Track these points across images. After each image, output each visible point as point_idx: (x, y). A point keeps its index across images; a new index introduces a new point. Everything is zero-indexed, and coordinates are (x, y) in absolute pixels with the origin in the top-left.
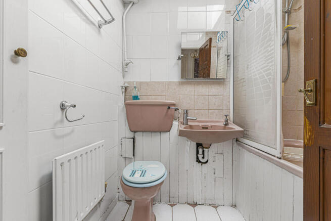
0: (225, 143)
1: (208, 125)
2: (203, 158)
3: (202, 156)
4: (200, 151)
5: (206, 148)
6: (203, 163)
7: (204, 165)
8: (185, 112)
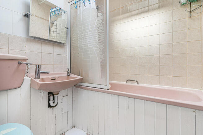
0: (68, 89)
1: (56, 77)
2: (54, 103)
3: (53, 101)
4: (52, 98)
5: (56, 94)
6: (53, 107)
7: (54, 108)
8: (37, 67)
